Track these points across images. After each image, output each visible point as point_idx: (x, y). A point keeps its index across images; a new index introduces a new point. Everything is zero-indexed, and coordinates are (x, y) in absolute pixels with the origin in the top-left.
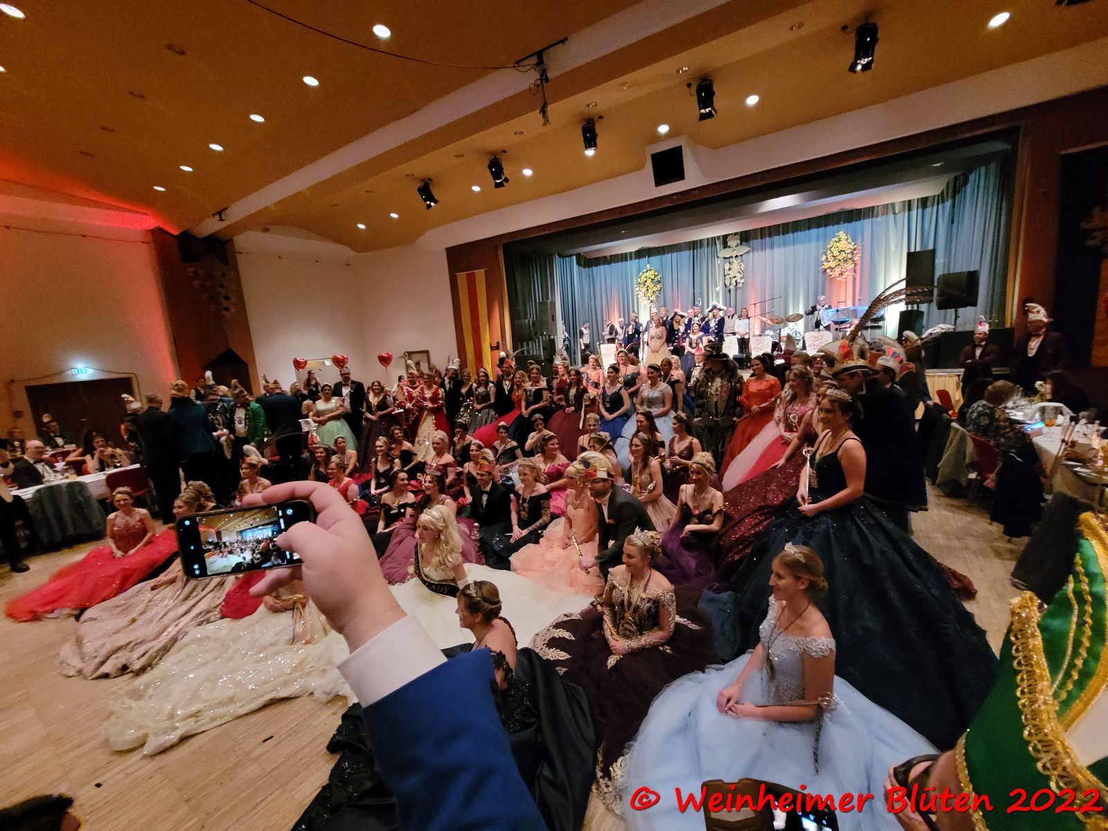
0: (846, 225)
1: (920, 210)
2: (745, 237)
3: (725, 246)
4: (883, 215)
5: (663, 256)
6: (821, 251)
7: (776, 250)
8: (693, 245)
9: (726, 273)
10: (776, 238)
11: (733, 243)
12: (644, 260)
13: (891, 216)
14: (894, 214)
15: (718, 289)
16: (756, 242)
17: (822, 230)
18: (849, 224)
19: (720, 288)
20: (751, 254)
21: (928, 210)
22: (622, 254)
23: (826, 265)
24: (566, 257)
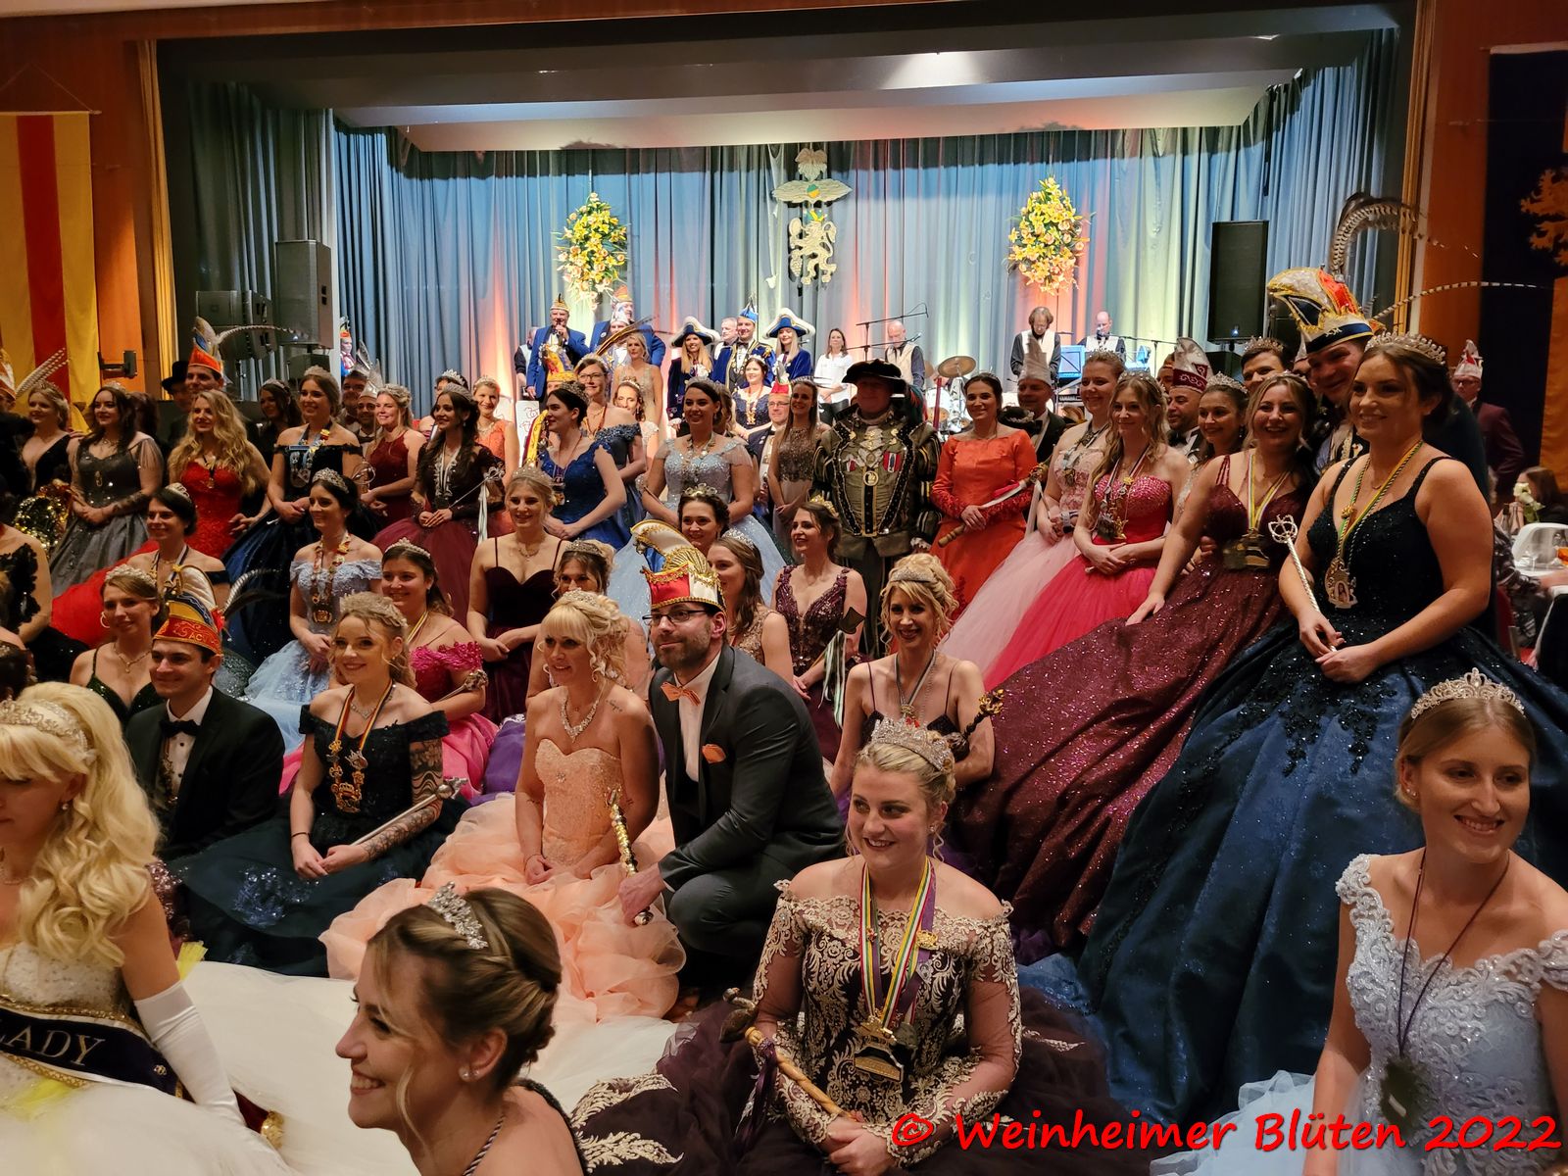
0: (1058, 165)
1: (1205, 156)
2: (839, 158)
3: (792, 173)
4: (1133, 155)
5: (634, 177)
6: (1007, 220)
7: (910, 203)
8: (714, 160)
9: (795, 241)
10: (909, 173)
11: (811, 167)
12: (582, 181)
13: (1149, 160)
14: (1155, 155)
15: (771, 282)
16: (866, 177)
17: (1008, 169)
18: (1066, 165)
19: (776, 281)
20: (851, 203)
21: (1220, 158)
22: (520, 154)
23: (1019, 254)
24: (357, 131)
